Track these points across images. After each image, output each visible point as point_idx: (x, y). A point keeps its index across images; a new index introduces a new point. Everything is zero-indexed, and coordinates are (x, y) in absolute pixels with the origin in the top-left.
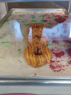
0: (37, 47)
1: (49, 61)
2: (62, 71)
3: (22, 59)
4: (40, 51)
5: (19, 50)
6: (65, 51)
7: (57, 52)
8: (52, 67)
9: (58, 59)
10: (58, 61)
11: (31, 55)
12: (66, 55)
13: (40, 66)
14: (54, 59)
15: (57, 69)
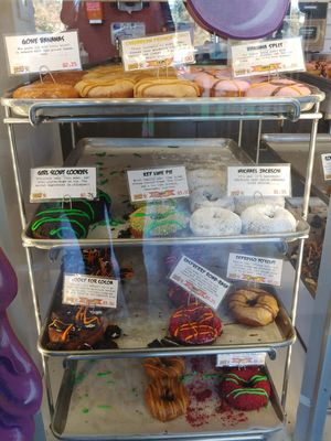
0: (166, 387)
1: (185, 411)
2: (205, 425)
3: (141, 408)
4: (170, 393)
5: (134, 390)
6: (212, 389)
7: (200, 391)
8: (190, 419)
9: (201, 405)
10: (200, 409)
11: (158, 404)
12: (214, 395)
13: (173, 419)
14: (194, 405)
15: (198, 422)
